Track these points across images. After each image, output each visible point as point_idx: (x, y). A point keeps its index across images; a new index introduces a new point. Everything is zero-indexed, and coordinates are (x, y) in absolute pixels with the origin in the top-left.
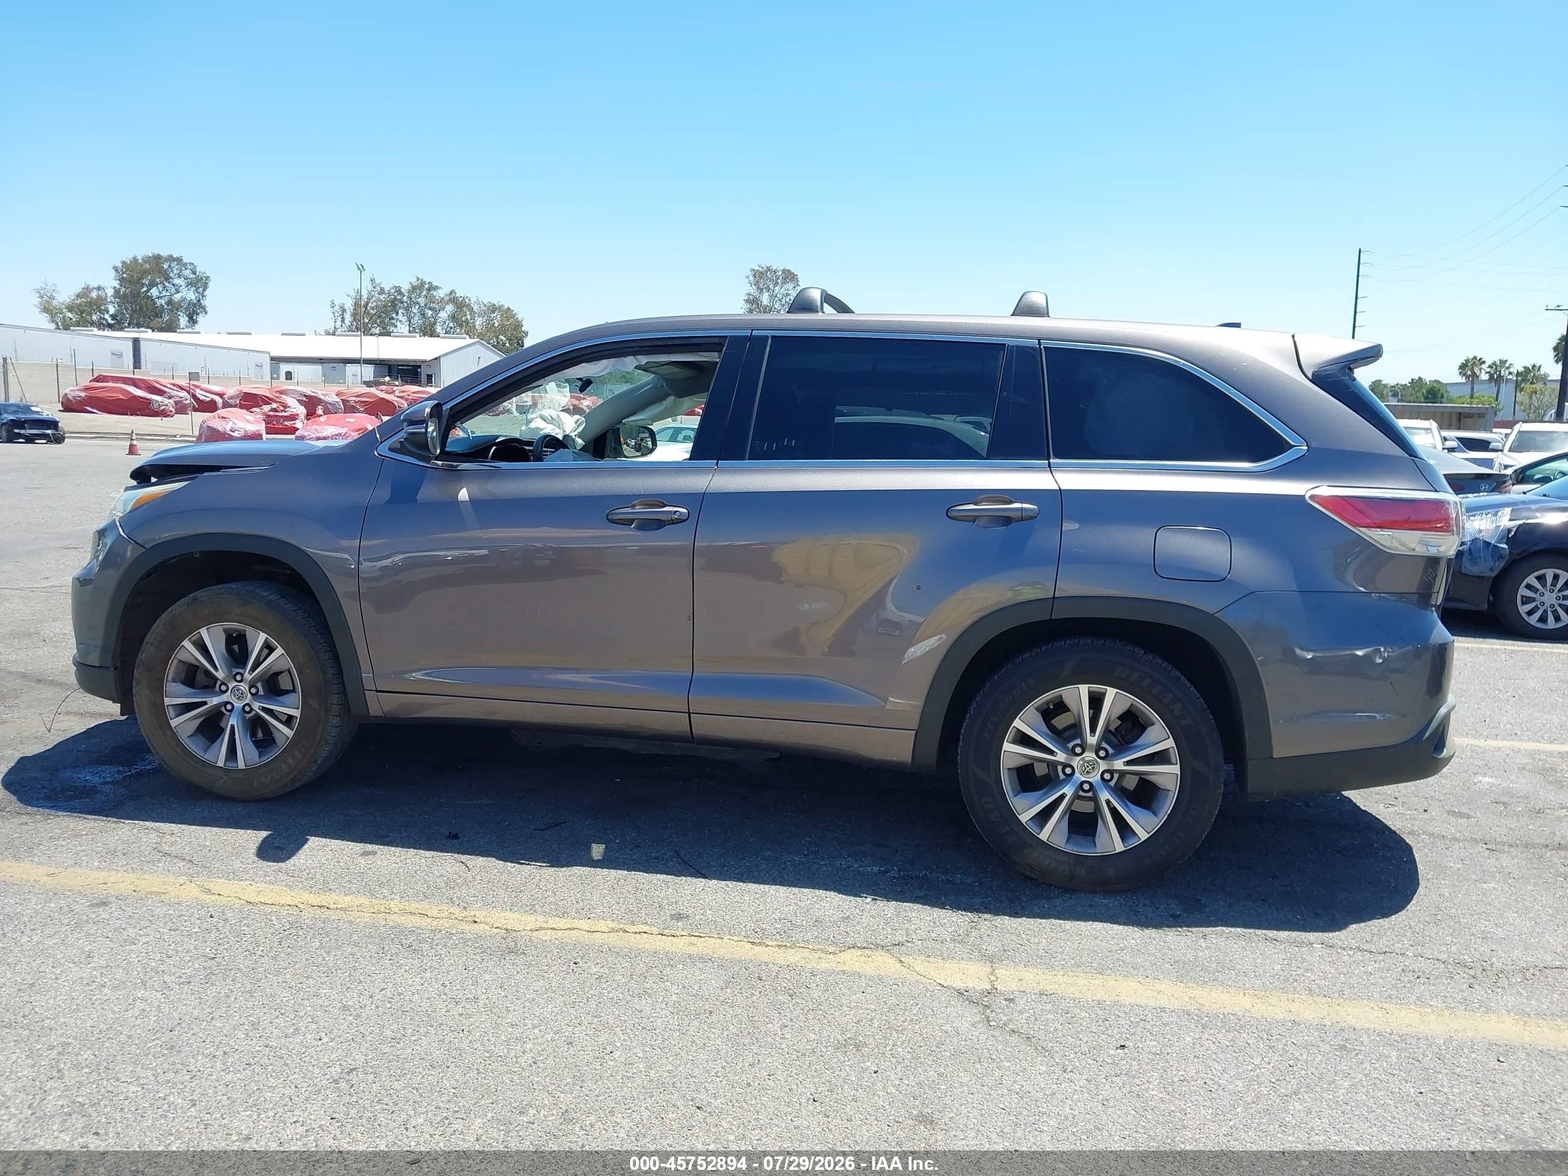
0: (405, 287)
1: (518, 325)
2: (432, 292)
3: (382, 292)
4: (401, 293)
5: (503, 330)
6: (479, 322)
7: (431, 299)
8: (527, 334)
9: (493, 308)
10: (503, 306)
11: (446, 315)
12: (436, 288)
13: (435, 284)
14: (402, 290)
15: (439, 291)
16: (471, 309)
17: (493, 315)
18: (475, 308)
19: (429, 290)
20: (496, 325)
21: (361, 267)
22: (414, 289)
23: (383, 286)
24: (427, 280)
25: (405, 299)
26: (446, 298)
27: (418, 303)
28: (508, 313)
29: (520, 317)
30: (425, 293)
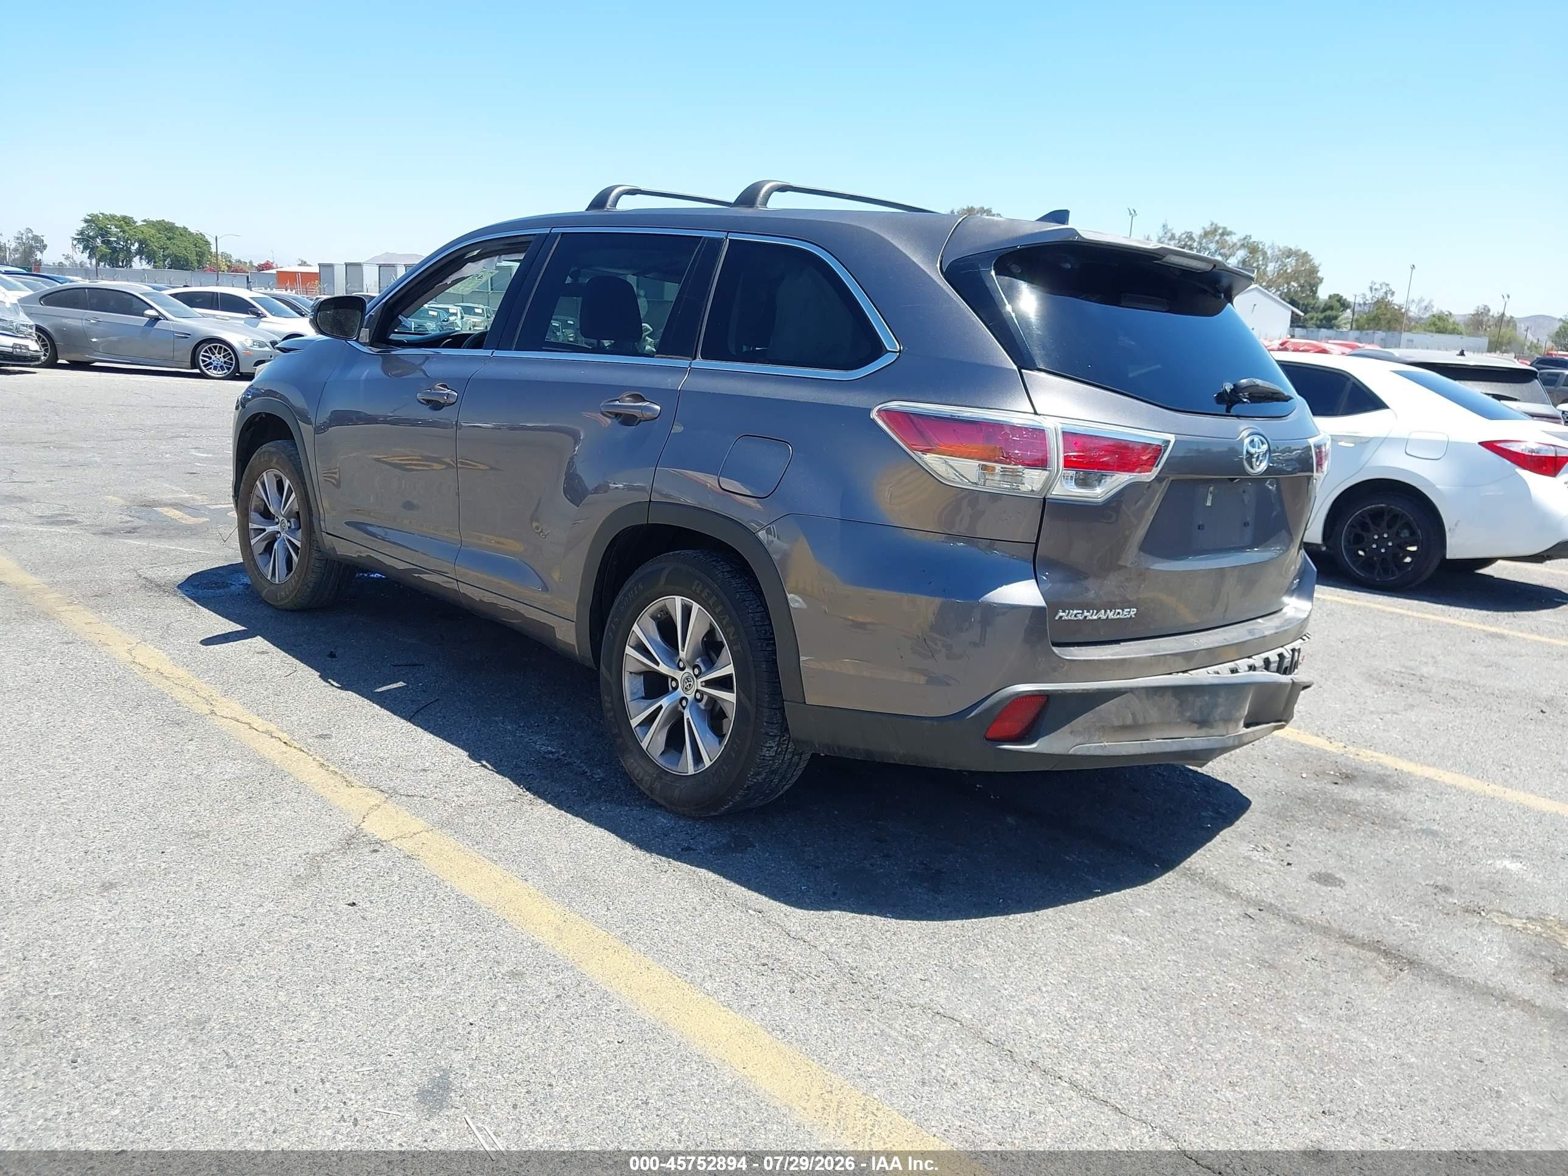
0: (1197, 232)
1: (1313, 271)
2: (1225, 237)
3: (1173, 237)
4: (1191, 238)
5: (1295, 276)
6: (1271, 267)
7: (1222, 244)
8: (1321, 280)
9: (1289, 253)
10: (1299, 250)
11: (1236, 261)
12: (1229, 234)
13: (1229, 229)
14: (1194, 236)
15: (1233, 236)
16: (1264, 254)
17: (1287, 260)
18: (1269, 253)
19: (1222, 235)
20: (1289, 271)
21: (1132, 212)
22: (1206, 234)
23: (1174, 231)
24: (1221, 225)
25: (1195, 245)
26: (1239, 244)
27: (1209, 249)
28: (1304, 257)
29: (1316, 262)
30: (1217, 238)
